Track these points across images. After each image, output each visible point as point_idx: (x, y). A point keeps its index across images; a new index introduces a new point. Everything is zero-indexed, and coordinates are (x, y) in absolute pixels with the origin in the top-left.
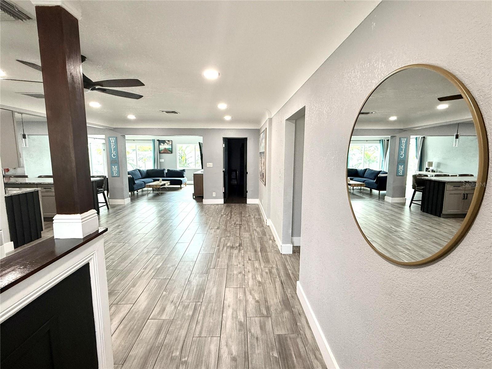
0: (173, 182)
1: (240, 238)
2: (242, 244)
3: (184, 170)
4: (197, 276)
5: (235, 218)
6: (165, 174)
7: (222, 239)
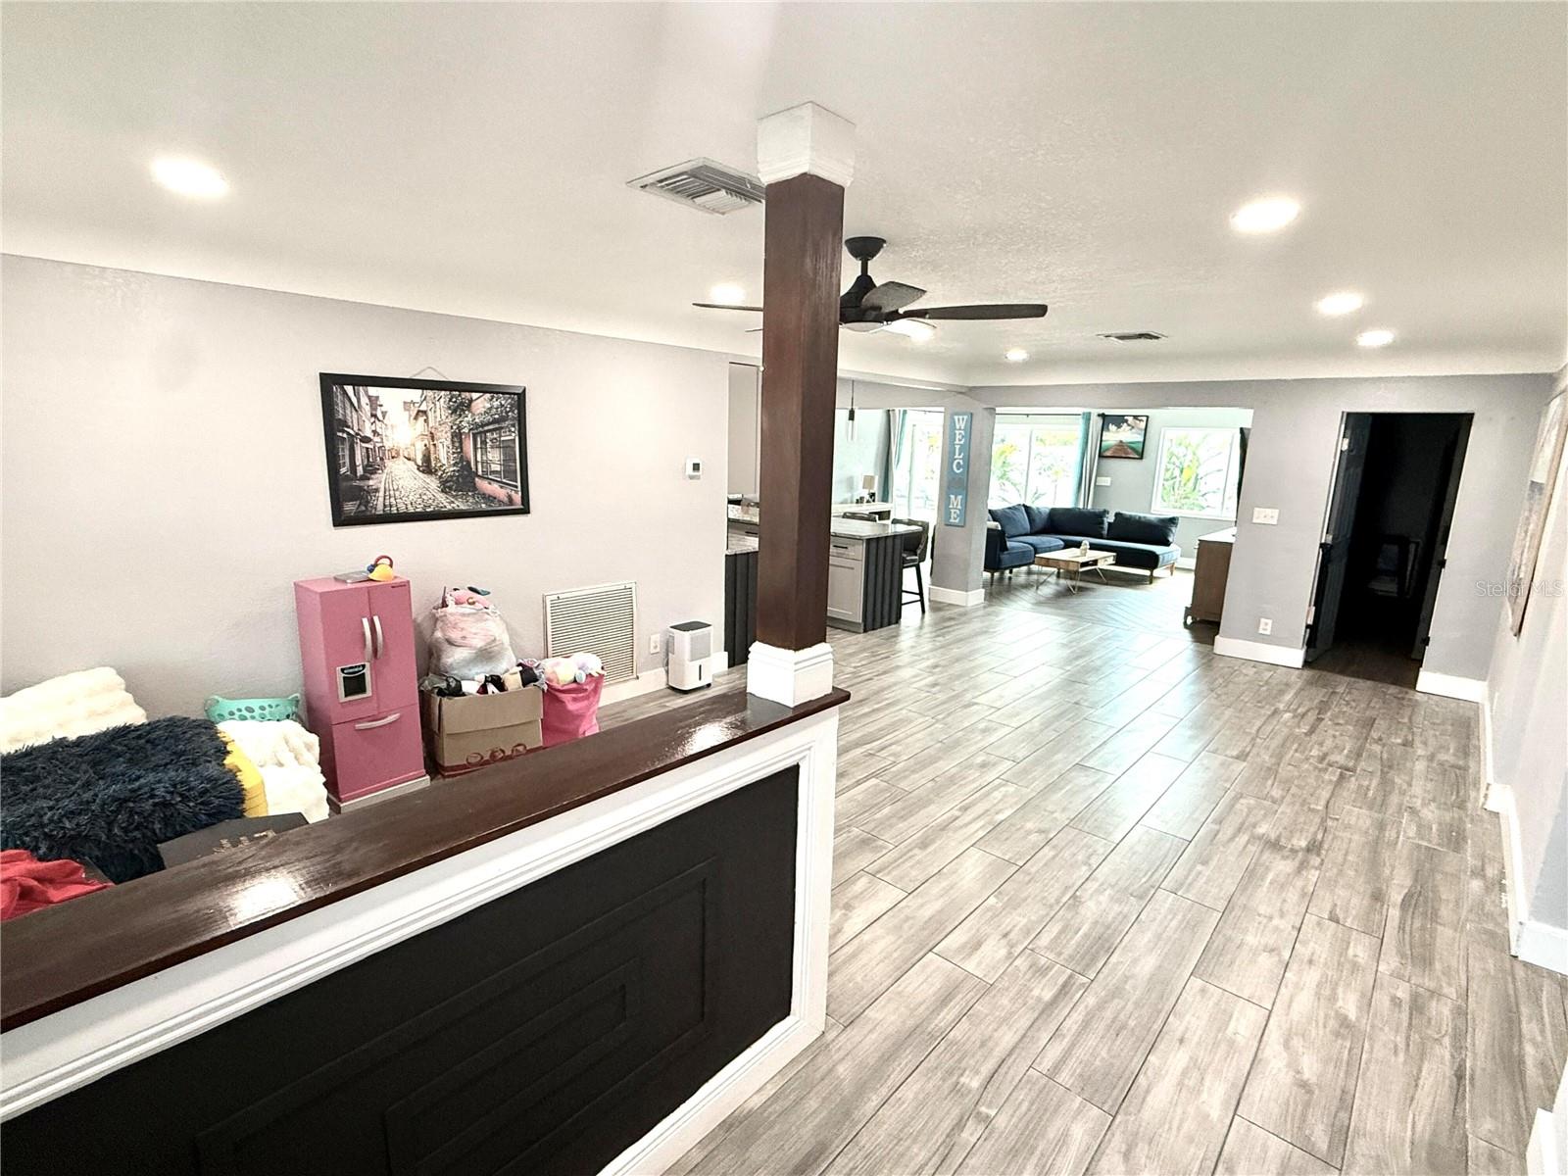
0: (1123, 558)
1: (1323, 821)
2: (1326, 846)
3: (1173, 521)
4: (1107, 893)
5: (1334, 736)
6: (1106, 526)
7: (1242, 801)
